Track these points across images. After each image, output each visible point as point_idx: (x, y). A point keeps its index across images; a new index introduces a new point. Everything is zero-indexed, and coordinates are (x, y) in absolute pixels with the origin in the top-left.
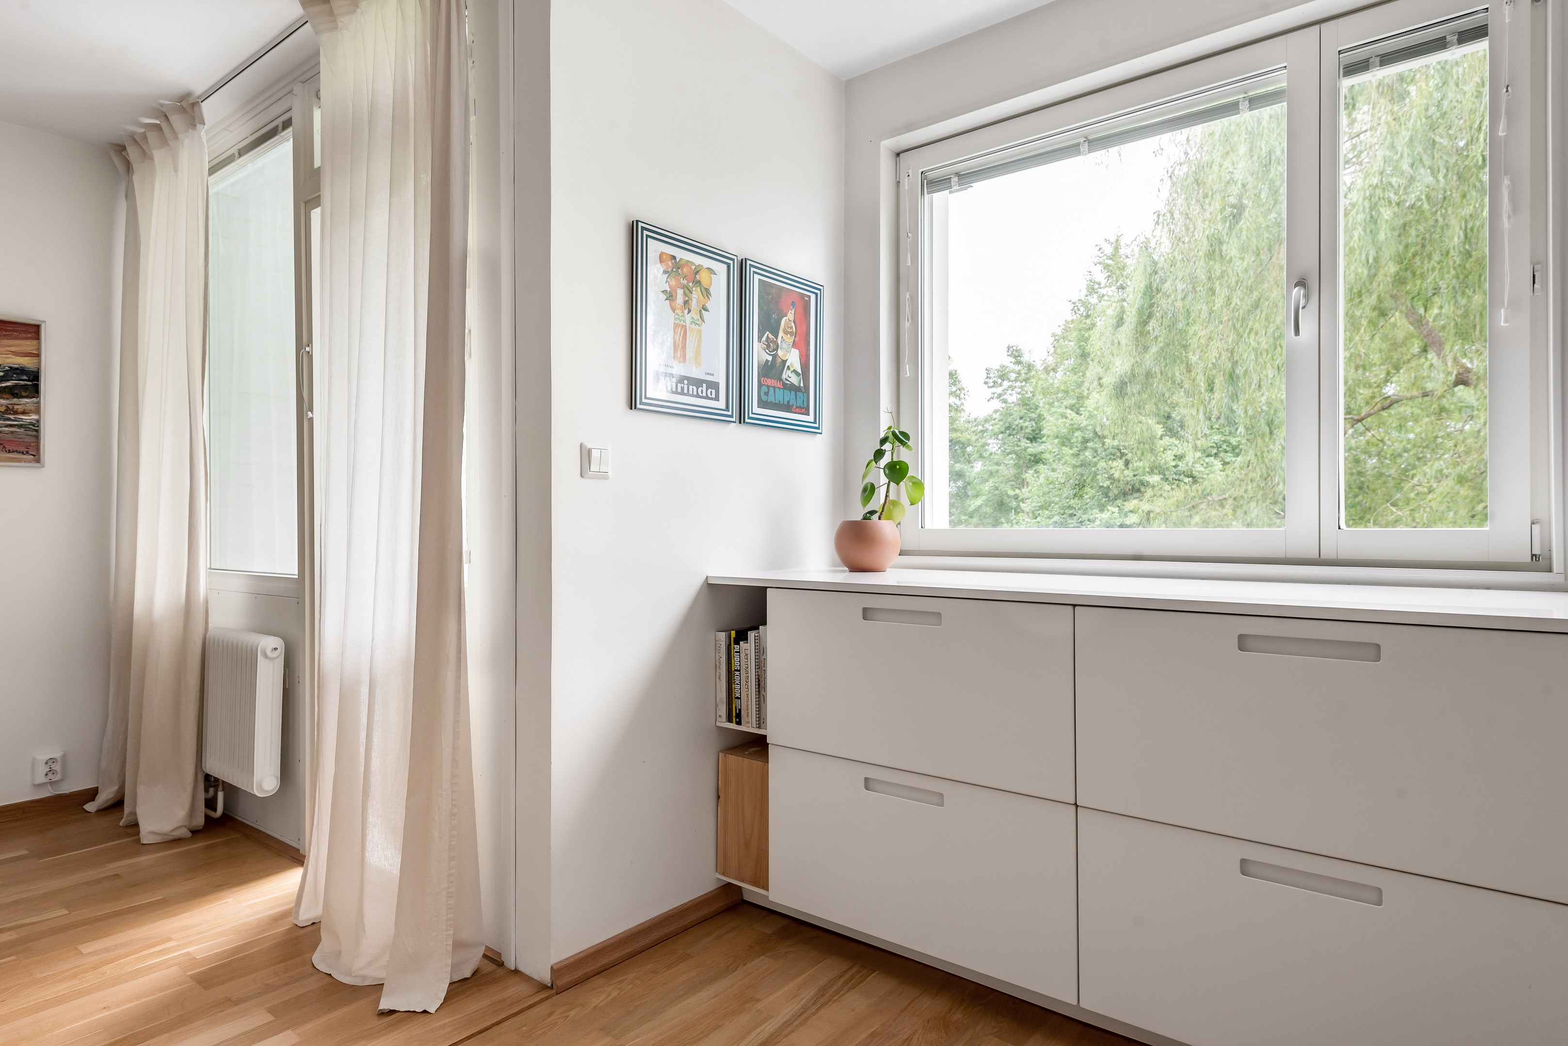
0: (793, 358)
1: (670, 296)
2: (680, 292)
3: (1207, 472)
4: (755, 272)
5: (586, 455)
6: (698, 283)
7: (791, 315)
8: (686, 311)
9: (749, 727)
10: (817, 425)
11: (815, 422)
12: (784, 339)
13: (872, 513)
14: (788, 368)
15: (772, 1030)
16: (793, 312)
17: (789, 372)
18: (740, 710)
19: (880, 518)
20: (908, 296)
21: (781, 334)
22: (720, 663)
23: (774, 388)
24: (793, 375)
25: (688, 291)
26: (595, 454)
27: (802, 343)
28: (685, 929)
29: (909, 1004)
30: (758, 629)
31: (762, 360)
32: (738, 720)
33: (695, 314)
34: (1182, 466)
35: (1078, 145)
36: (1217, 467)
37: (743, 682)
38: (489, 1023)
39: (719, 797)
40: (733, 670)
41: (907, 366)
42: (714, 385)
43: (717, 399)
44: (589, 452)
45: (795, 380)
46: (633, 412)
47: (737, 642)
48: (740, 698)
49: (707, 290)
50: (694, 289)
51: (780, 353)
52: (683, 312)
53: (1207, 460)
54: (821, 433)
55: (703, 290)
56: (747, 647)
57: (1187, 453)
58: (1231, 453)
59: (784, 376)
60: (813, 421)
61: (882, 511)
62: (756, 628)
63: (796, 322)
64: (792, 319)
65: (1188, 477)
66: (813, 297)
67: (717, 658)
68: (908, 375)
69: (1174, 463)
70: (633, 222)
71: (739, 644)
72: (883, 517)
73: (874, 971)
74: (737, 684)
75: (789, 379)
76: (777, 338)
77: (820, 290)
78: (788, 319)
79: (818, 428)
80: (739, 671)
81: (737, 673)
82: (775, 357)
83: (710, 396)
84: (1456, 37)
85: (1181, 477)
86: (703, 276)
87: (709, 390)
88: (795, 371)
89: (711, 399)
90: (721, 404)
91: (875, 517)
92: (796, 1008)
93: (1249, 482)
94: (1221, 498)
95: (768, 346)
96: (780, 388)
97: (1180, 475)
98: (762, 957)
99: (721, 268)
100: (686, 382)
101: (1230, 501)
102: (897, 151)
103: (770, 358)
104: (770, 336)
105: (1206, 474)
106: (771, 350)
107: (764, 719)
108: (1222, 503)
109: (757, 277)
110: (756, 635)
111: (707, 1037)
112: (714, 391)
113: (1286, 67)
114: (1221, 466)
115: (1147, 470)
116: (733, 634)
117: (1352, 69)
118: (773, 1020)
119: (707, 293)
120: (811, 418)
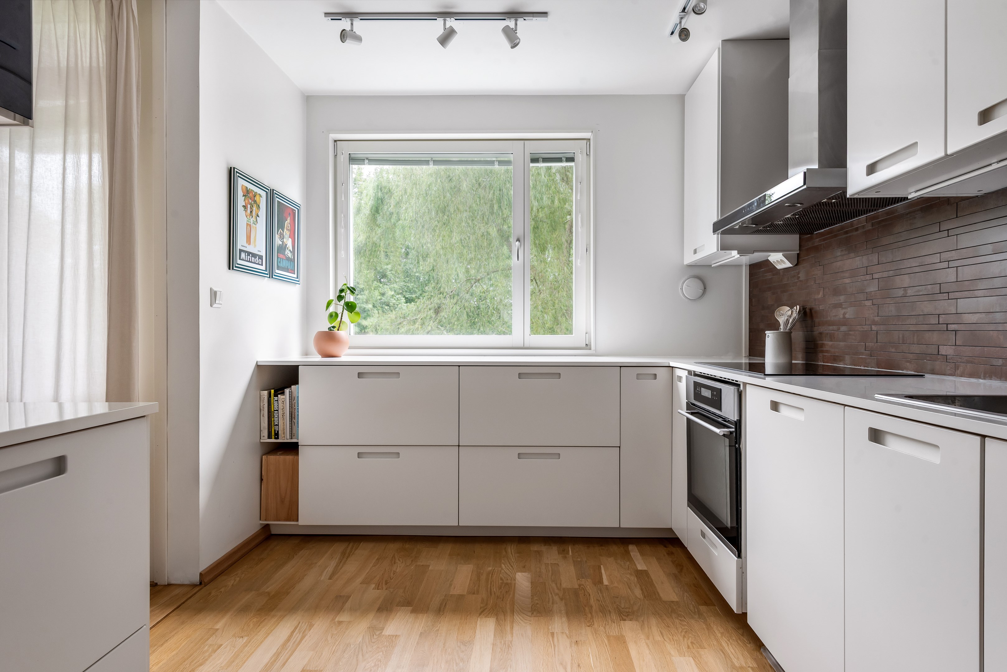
0: (289, 243)
1: (245, 207)
2: (249, 206)
3: (397, 303)
4: (276, 197)
5: (214, 295)
6: (255, 202)
7: (288, 221)
8: (251, 217)
9: (284, 438)
10: (298, 280)
11: (297, 278)
12: (286, 233)
13: (334, 327)
14: (288, 249)
15: (332, 569)
16: (289, 219)
17: (288, 250)
18: (278, 431)
19: (338, 330)
20: (343, 216)
21: (285, 230)
22: (263, 408)
23: (283, 259)
24: (289, 252)
25: (252, 207)
26: (218, 294)
27: (292, 236)
28: (251, 550)
29: (385, 548)
30: (291, 387)
31: (278, 244)
32: (276, 437)
33: (254, 219)
34: (384, 299)
35: (429, 161)
36: (402, 301)
37: (280, 416)
38: (180, 603)
39: (262, 480)
40: (272, 410)
41: (343, 251)
42: (261, 257)
43: (262, 265)
44: (215, 293)
45: (290, 255)
46: (231, 271)
47: (276, 395)
48: (278, 425)
49: (259, 206)
50: (254, 205)
51: (285, 240)
52: (250, 217)
53: (397, 296)
54: (300, 284)
55: (257, 206)
56: (284, 398)
57: (387, 292)
58: (409, 293)
59: (286, 253)
60: (296, 277)
61: (339, 326)
62: (289, 386)
63: (291, 224)
64: (289, 223)
65: (387, 306)
66: (297, 210)
67: (262, 405)
68: (343, 256)
69: (379, 297)
70: (231, 168)
71: (278, 397)
72: (340, 329)
73: (361, 542)
74: (276, 418)
75: (288, 254)
76: (283, 232)
77: (299, 207)
78: (288, 222)
79: (299, 281)
80: (278, 410)
81: (276, 412)
82: (283, 242)
83: (259, 263)
84: (565, 159)
85: (384, 306)
86: (257, 198)
87: (259, 260)
88: (290, 250)
89: (260, 265)
90: (263, 268)
91: (336, 329)
92: (336, 561)
93: (428, 310)
94: (414, 318)
95: (280, 236)
96: (284, 259)
97: (383, 304)
98: (302, 551)
99: (263, 194)
100: (251, 255)
101: (419, 320)
102: (336, 140)
103: (281, 243)
104: (281, 231)
105: (397, 304)
106: (282, 239)
107: (294, 434)
108: (414, 322)
109: (277, 199)
110: (290, 390)
111: (303, 579)
112: (261, 260)
113: (512, 153)
114: (405, 300)
115: (365, 300)
116: (273, 391)
117: (534, 160)
118: (329, 567)
119: (258, 207)
120: (295, 276)
